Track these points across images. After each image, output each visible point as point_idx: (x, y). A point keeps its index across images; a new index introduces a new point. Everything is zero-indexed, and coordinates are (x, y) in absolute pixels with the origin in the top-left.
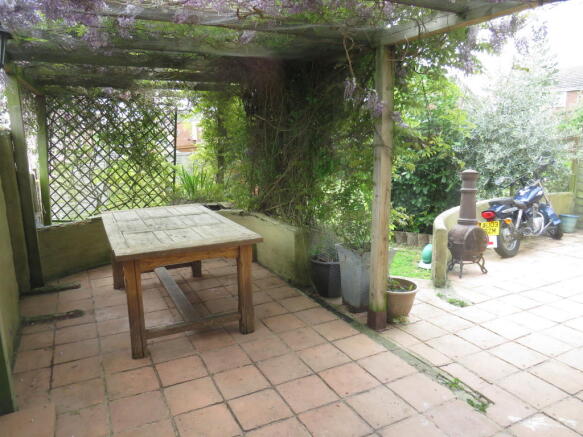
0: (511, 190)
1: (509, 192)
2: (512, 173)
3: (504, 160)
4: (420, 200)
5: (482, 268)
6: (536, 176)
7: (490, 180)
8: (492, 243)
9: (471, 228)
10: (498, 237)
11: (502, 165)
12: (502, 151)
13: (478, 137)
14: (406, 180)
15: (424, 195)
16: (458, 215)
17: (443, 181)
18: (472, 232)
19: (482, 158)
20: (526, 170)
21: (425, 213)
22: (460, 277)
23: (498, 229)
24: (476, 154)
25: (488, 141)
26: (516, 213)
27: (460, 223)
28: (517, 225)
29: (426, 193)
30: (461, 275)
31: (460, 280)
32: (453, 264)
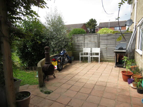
0: (59, 52)
1: (58, 52)
2: (59, 47)
3: (56, 44)
4: (35, 57)
5: (54, 76)
6: (64, 48)
7: (53, 49)
8: (56, 68)
9: (49, 65)
10: (57, 66)
11: (56, 45)
12: (55, 41)
13: (49, 38)
14: (30, 51)
15: (36, 55)
16: (45, 61)
17: (41, 51)
18: (50, 66)
19: (51, 43)
20: (62, 46)
21: (37, 60)
22: (48, 81)
23: (57, 63)
24: (49, 42)
25: (51, 39)
26: (61, 58)
27: (46, 63)
28: (62, 61)
29: (36, 54)
30: (48, 80)
31: (48, 82)
32: (45, 77)
